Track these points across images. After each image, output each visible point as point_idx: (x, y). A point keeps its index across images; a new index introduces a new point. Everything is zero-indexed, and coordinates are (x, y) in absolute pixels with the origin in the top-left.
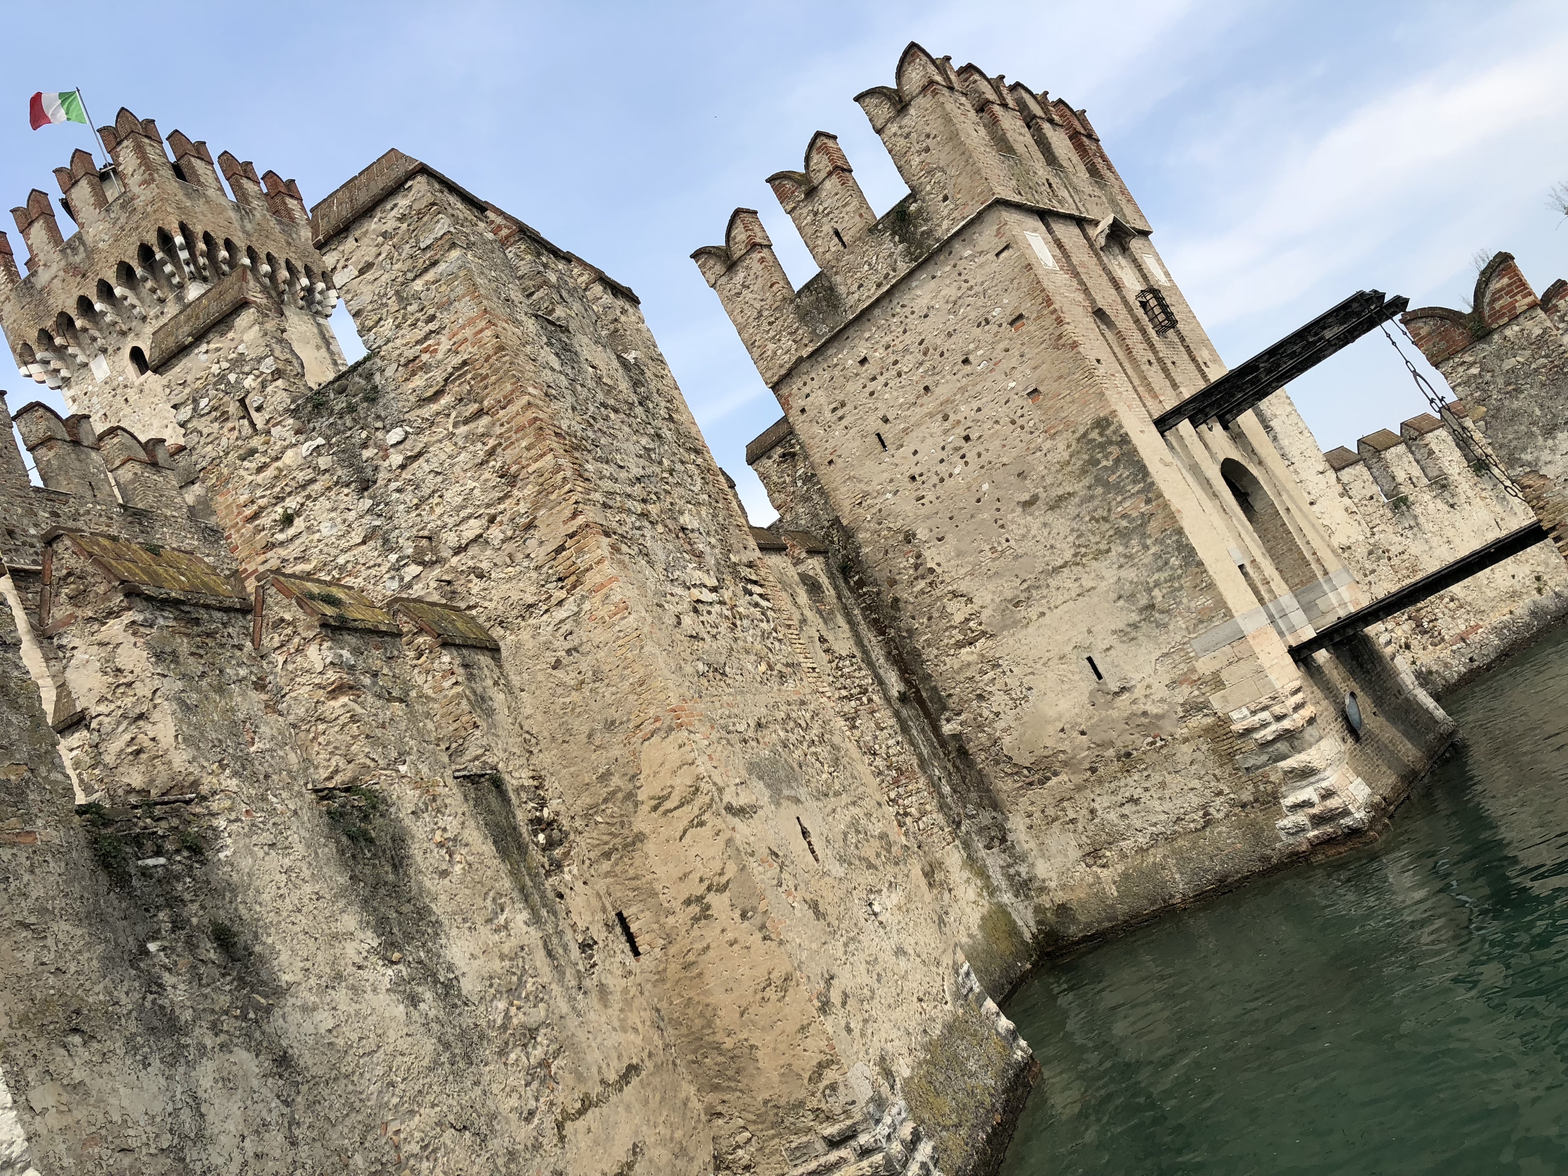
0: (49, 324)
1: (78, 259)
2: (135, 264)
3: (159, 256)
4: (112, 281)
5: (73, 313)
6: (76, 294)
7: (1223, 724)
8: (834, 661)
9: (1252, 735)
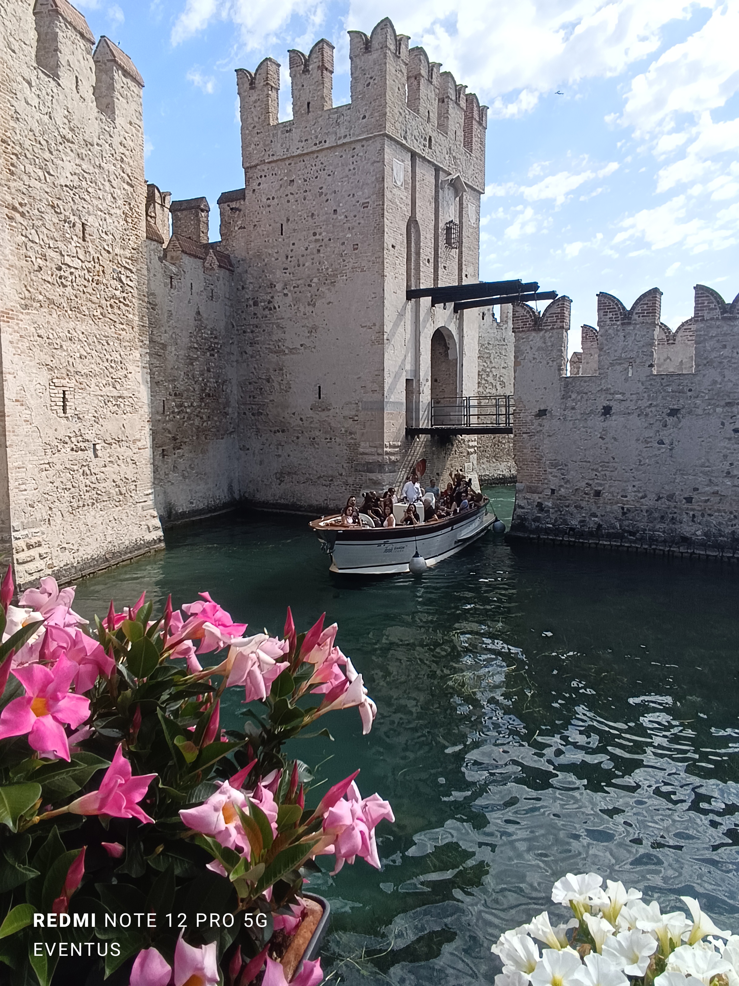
7: (357, 445)
8: (200, 328)
9: (365, 456)
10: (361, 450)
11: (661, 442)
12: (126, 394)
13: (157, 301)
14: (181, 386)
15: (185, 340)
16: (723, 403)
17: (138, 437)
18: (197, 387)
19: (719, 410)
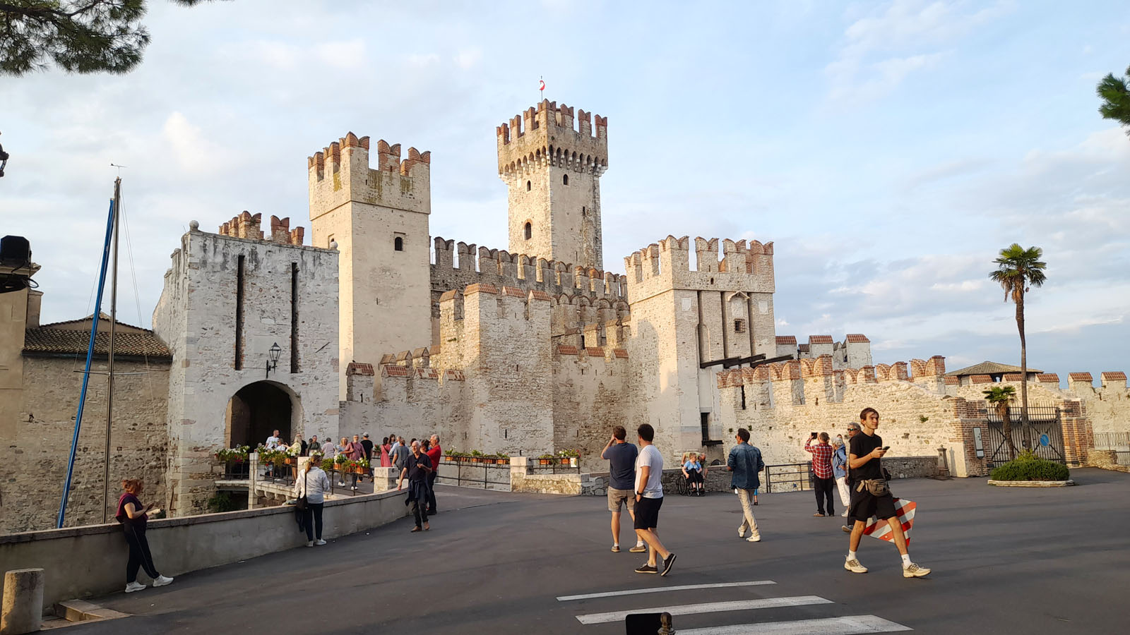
0: (509, 164)
1: (522, 145)
2: (534, 155)
3: (541, 155)
4: (528, 158)
5: (516, 163)
6: (518, 157)
7: (673, 451)
8: (601, 392)
9: (677, 458)
10: (675, 454)
11: (768, 445)
12: (538, 429)
13: (573, 382)
14: (589, 422)
15: (592, 398)
16: (784, 423)
17: (545, 447)
18: (600, 422)
19: (784, 427)
